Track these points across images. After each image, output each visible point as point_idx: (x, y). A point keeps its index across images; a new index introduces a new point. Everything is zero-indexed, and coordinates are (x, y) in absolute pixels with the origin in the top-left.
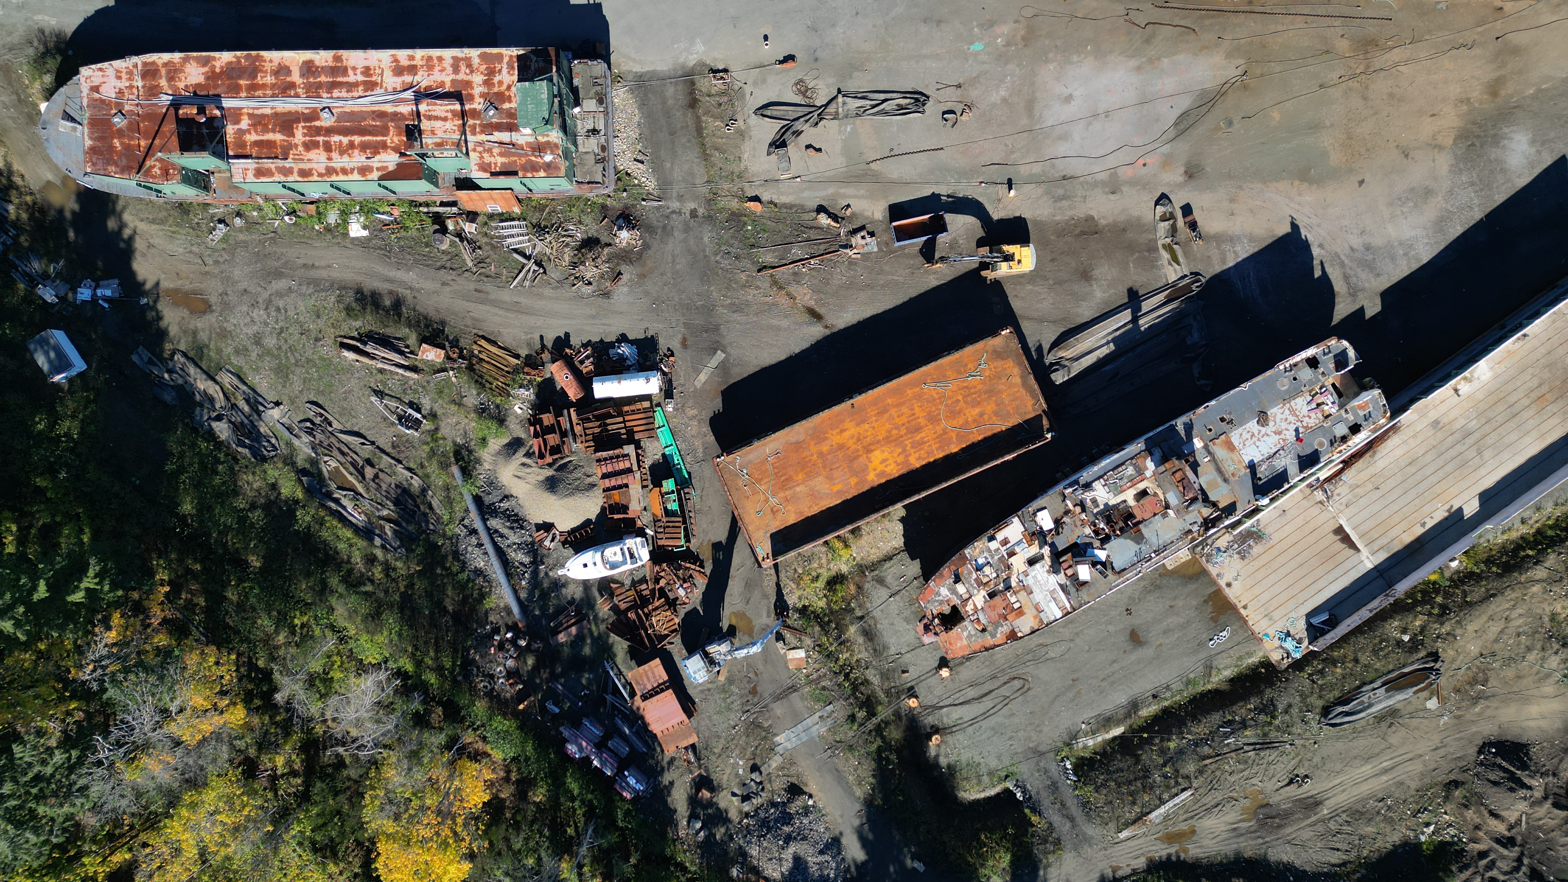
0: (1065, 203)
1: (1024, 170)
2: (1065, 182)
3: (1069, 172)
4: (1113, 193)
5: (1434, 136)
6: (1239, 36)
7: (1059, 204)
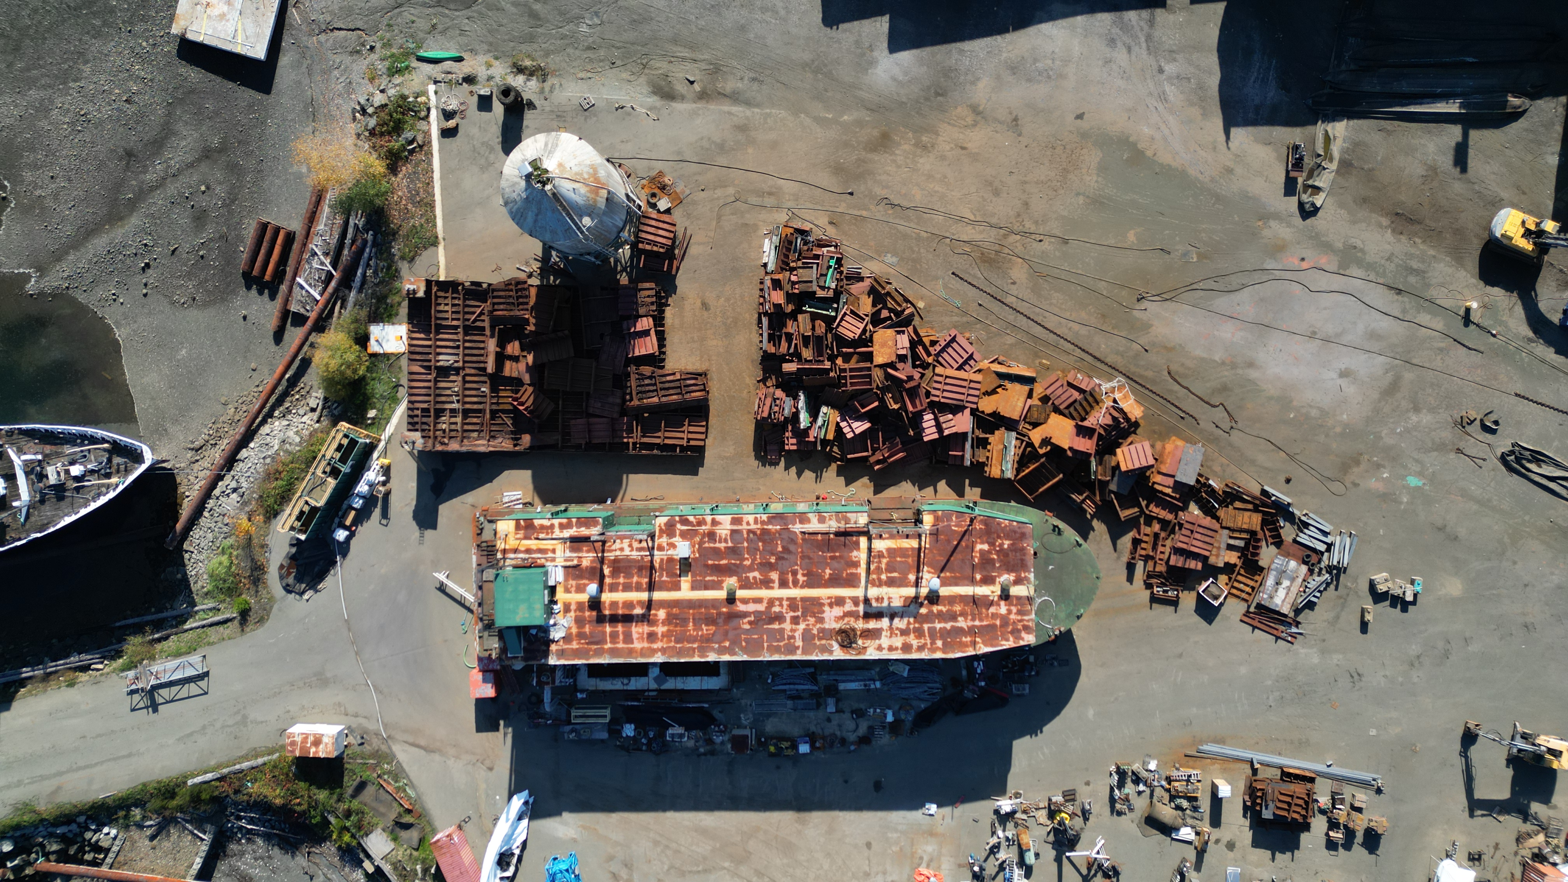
0: (1415, 264)
1: (1438, 324)
2: (1401, 287)
3: (1391, 295)
4: (1355, 247)
5: (974, 126)
6: (1124, 341)
7: (1421, 266)
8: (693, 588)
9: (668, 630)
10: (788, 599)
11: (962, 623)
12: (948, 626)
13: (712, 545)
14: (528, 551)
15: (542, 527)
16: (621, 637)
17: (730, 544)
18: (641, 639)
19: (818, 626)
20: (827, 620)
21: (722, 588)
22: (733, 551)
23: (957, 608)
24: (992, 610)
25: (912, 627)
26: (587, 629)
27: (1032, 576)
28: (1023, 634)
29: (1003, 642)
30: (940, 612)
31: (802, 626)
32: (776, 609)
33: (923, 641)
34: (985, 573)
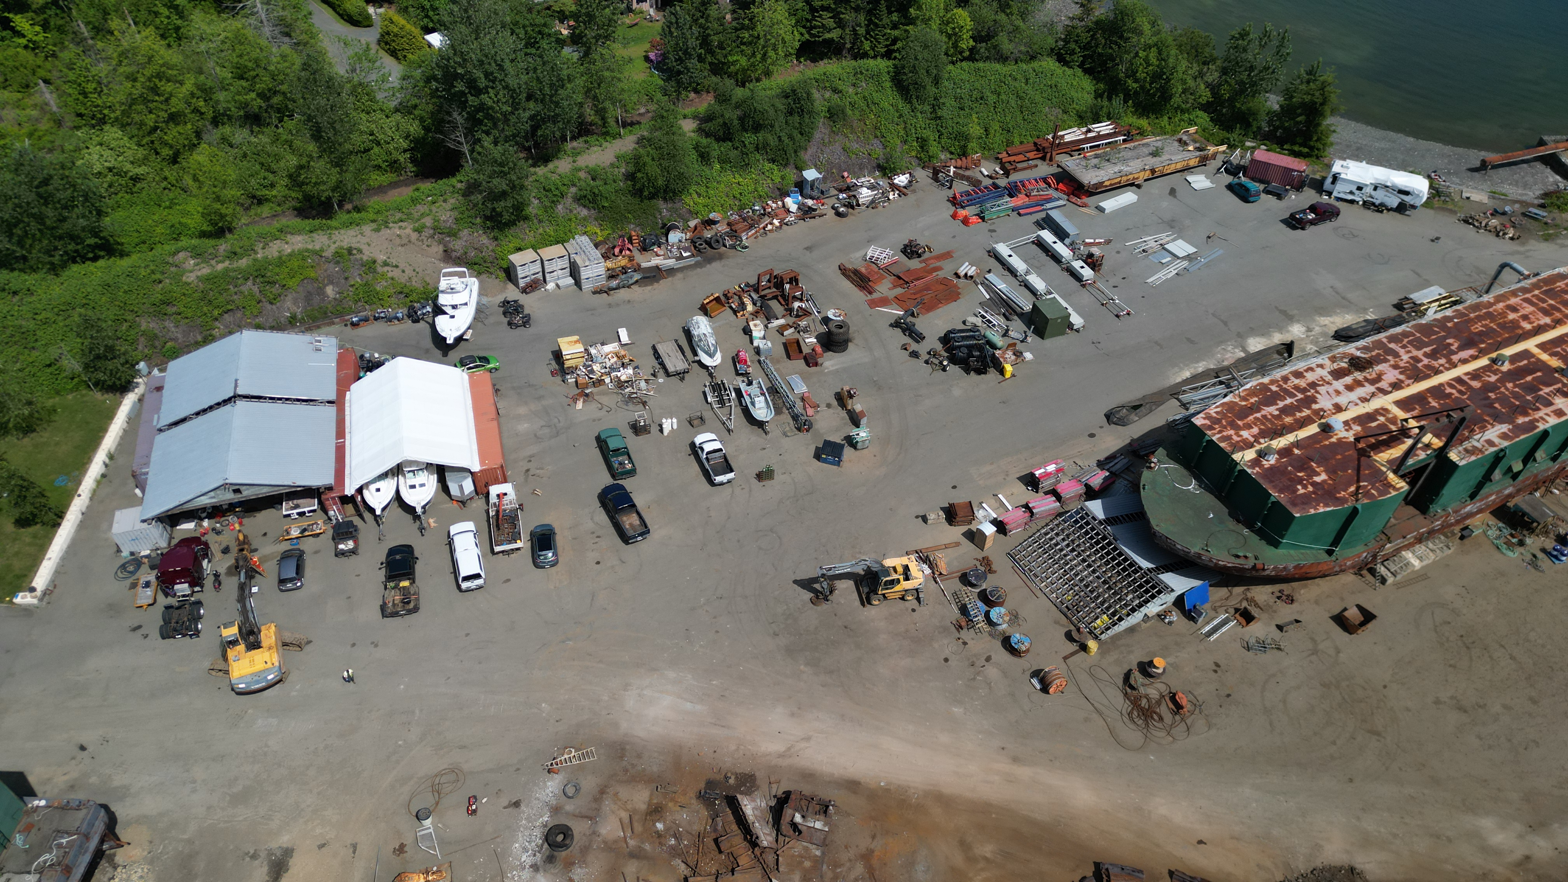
8: (1530, 352)
9: (1506, 317)
10: (1442, 372)
11: (1272, 410)
12: (1281, 404)
13: (1556, 387)
17: (1541, 393)
18: (1520, 306)
19: (1392, 363)
20: (1390, 369)
22: (1532, 388)
23: (1288, 420)
24: (1255, 430)
25: (1312, 391)
27: (1249, 471)
28: (1207, 422)
29: (1219, 409)
30: (1301, 411)
31: (1405, 358)
32: (1442, 361)
34: (1293, 457)
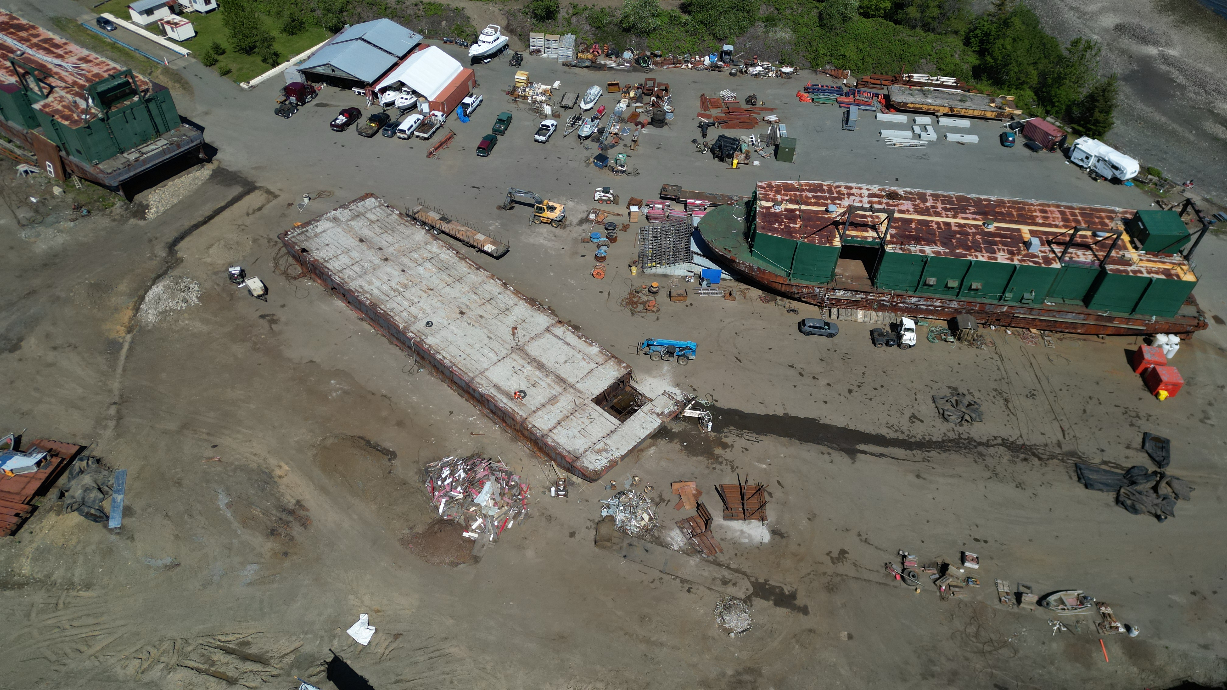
8: (1019, 230)
9: (1032, 213)
10: (942, 217)
11: (810, 195)
12: (819, 194)
14: (1164, 263)
15: (1157, 273)
16: (1068, 214)
17: (995, 247)
18: (1052, 212)
19: (916, 203)
20: (911, 205)
21: (995, 227)
22: (991, 244)
23: (812, 200)
24: (788, 197)
25: (846, 196)
26: (1097, 220)
27: (758, 209)
28: (765, 185)
30: (826, 200)
31: (929, 204)
32: (949, 213)
33: (837, 189)
34: (792, 213)
